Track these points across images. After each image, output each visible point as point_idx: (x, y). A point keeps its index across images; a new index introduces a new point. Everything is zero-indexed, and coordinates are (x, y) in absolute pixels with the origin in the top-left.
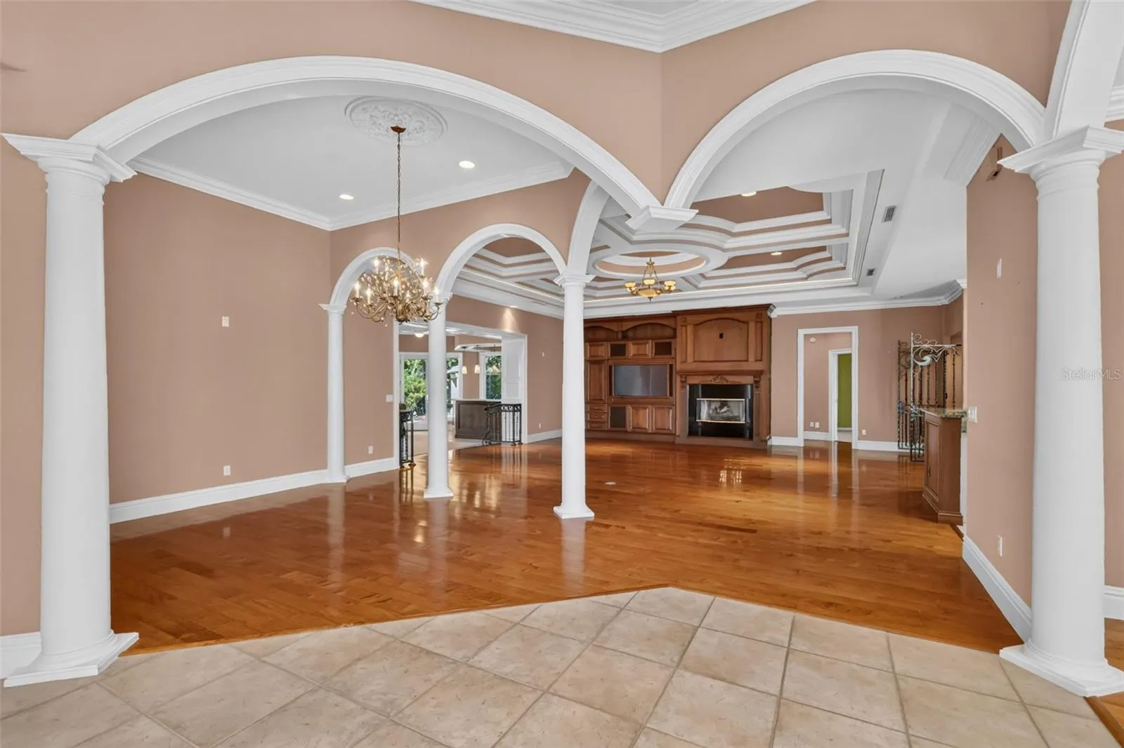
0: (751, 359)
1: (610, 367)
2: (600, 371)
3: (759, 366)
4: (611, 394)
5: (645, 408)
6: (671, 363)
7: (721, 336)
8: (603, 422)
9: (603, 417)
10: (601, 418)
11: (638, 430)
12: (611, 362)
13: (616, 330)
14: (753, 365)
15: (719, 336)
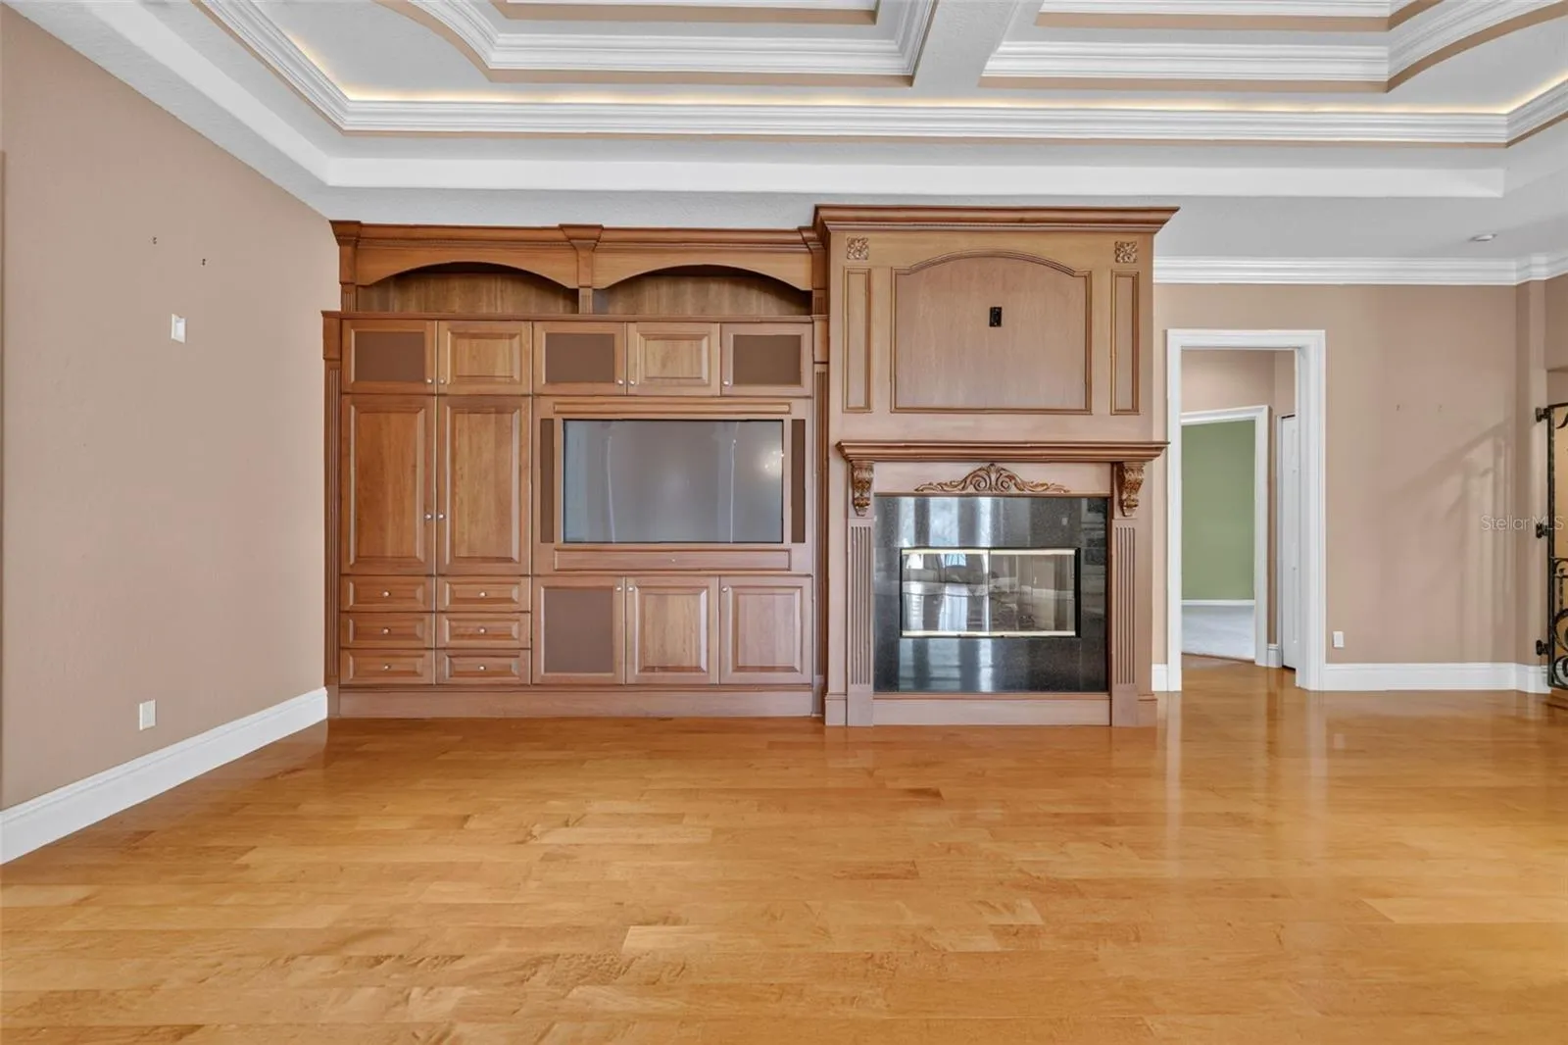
0: (1101, 403)
1: (547, 425)
2: (501, 441)
3: (1123, 431)
4: (548, 536)
5: (696, 591)
6: (797, 415)
7: (996, 317)
8: (514, 653)
9: (515, 628)
10: (509, 636)
11: (659, 677)
12: (546, 407)
13: (571, 285)
14: (1106, 429)
15: (986, 317)
